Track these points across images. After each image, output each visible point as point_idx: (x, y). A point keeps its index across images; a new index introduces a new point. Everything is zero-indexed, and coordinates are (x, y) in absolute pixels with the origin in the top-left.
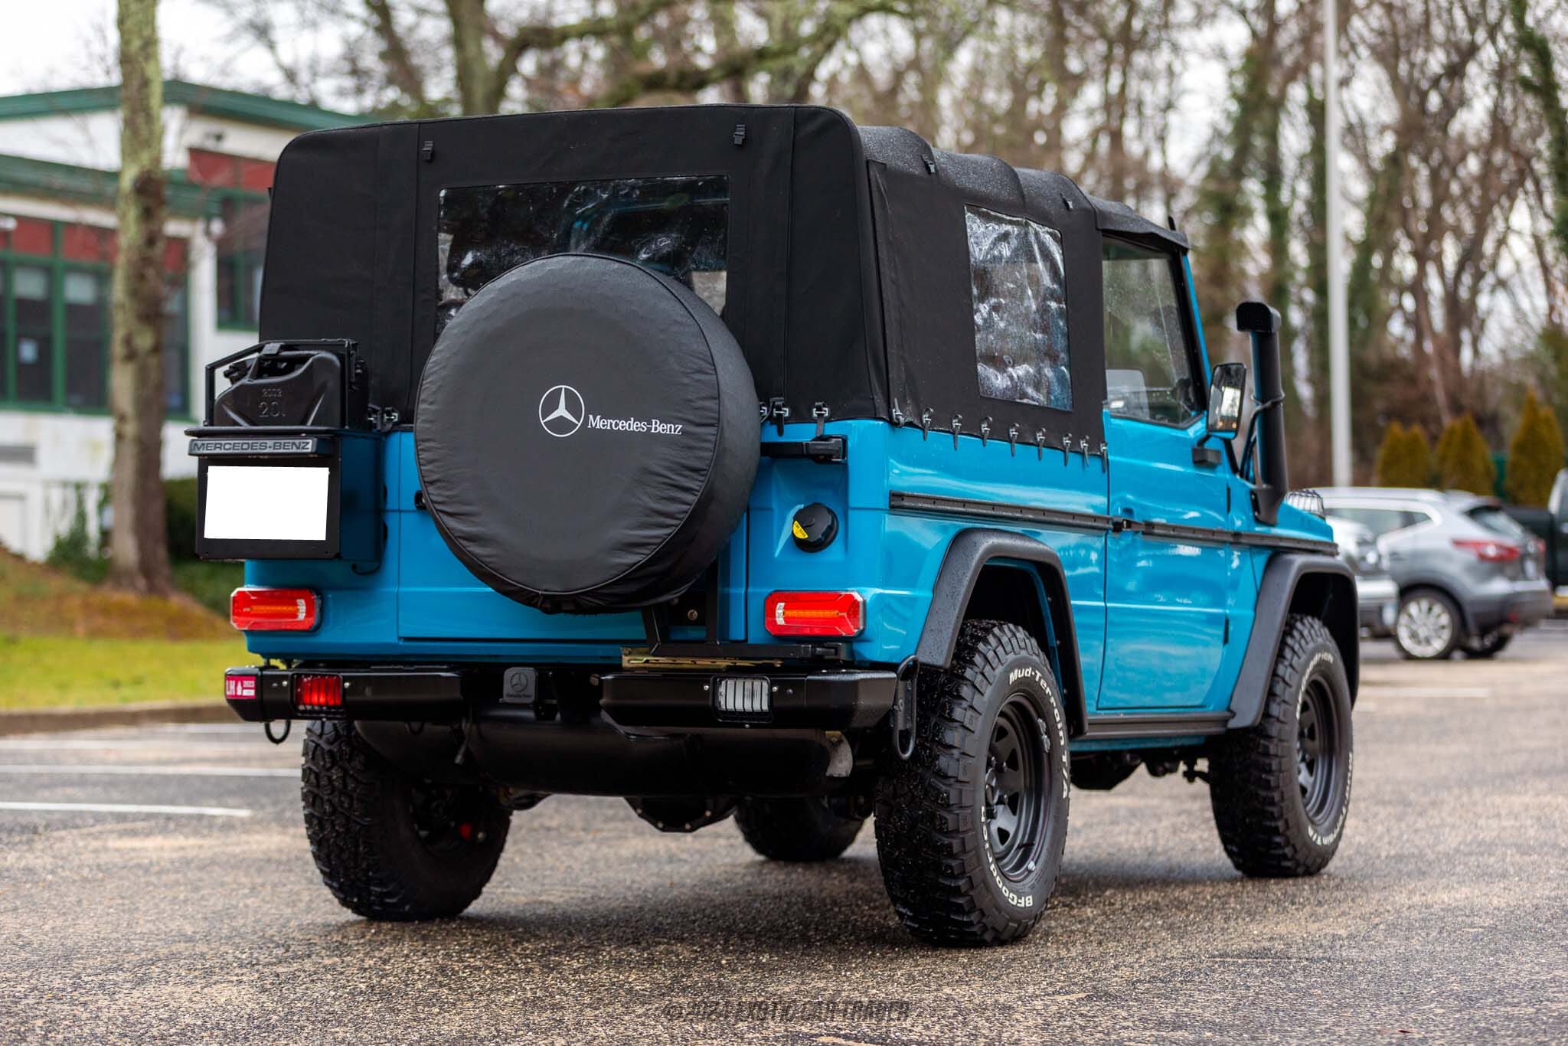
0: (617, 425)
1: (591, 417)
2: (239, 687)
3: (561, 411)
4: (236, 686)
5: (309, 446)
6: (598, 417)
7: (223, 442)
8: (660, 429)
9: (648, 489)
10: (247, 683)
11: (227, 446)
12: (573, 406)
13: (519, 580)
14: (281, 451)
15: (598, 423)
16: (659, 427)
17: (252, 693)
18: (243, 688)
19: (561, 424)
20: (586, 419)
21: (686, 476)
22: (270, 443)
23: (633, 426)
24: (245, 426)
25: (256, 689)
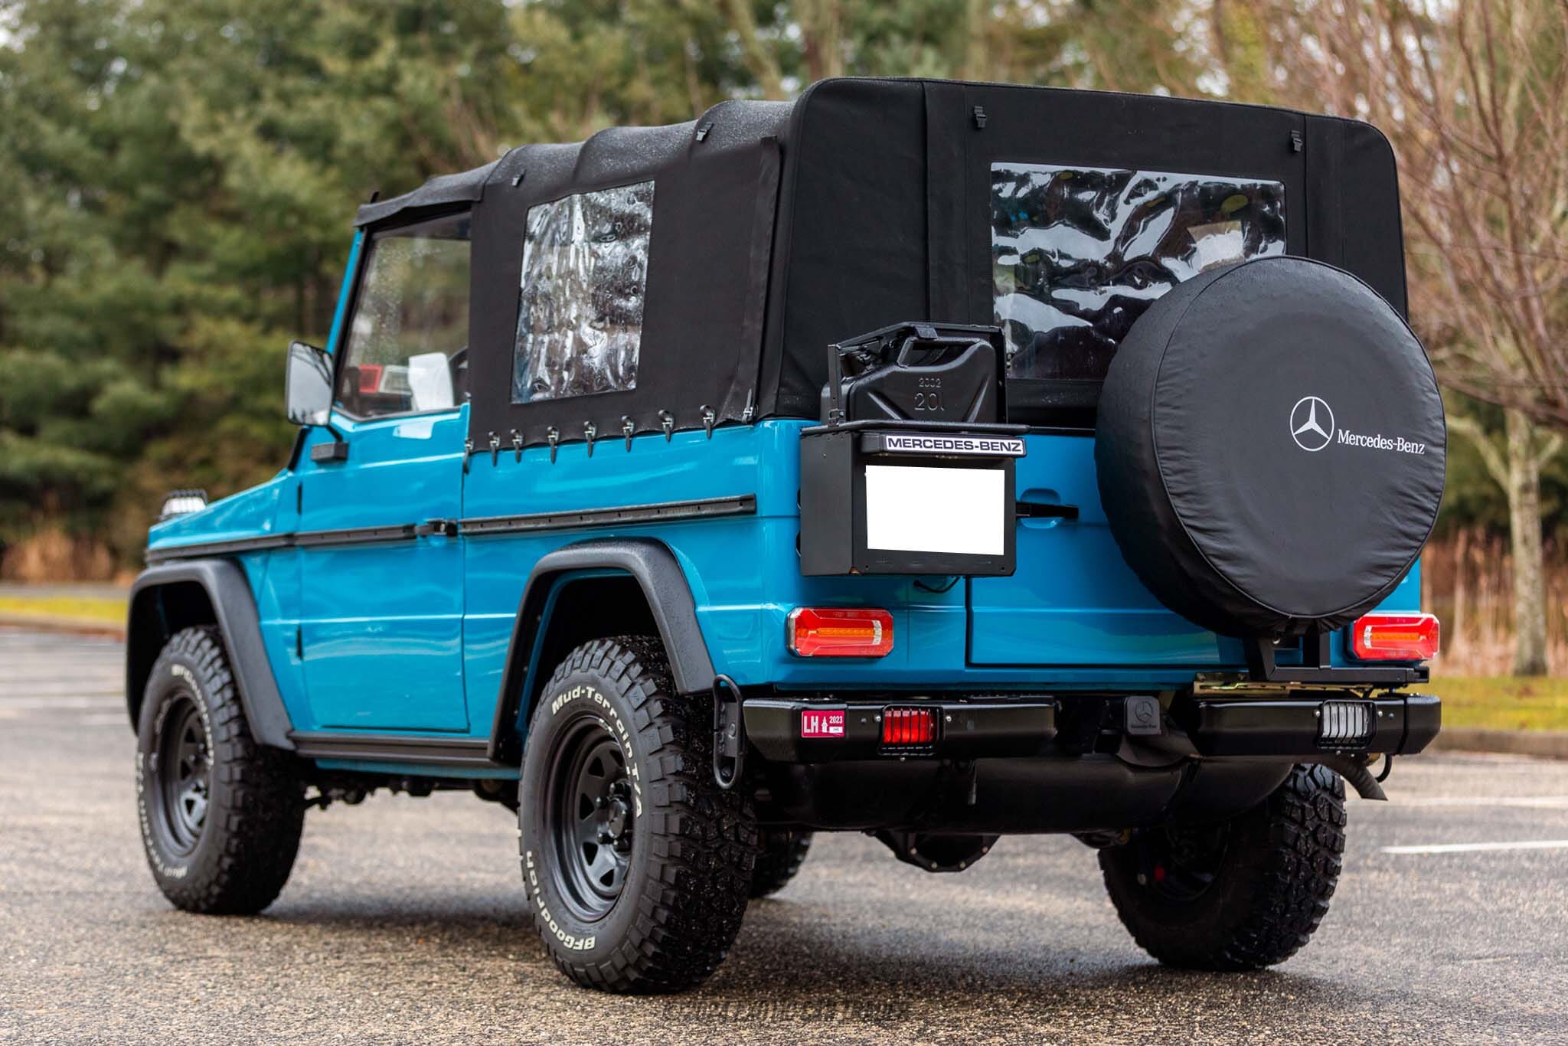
0: (1365, 441)
1: (1340, 431)
2: (825, 724)
3: (1312, 424)
4: (820, 722)
5: (1020, 447)
6: (1347, 432)
7: (922, 439)
8: (1405, 447)
9: (1395, 510)
10: (834, 719)
11: (928, 444)
12: (1323, 420)
13: (1271, 603)
14: (990, 452)
15: (1347, 438)
16: (1404, 446)
17: (840, 730)
18: (830, 725)
19: (1311, 437)
20: (1336, 434)
21: (1426, 497)
22: (976, 442)
23: (1381, 443)
24: (897, 419)
25: (845, 725)
